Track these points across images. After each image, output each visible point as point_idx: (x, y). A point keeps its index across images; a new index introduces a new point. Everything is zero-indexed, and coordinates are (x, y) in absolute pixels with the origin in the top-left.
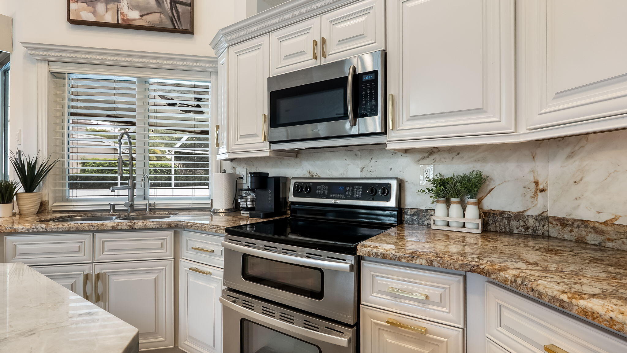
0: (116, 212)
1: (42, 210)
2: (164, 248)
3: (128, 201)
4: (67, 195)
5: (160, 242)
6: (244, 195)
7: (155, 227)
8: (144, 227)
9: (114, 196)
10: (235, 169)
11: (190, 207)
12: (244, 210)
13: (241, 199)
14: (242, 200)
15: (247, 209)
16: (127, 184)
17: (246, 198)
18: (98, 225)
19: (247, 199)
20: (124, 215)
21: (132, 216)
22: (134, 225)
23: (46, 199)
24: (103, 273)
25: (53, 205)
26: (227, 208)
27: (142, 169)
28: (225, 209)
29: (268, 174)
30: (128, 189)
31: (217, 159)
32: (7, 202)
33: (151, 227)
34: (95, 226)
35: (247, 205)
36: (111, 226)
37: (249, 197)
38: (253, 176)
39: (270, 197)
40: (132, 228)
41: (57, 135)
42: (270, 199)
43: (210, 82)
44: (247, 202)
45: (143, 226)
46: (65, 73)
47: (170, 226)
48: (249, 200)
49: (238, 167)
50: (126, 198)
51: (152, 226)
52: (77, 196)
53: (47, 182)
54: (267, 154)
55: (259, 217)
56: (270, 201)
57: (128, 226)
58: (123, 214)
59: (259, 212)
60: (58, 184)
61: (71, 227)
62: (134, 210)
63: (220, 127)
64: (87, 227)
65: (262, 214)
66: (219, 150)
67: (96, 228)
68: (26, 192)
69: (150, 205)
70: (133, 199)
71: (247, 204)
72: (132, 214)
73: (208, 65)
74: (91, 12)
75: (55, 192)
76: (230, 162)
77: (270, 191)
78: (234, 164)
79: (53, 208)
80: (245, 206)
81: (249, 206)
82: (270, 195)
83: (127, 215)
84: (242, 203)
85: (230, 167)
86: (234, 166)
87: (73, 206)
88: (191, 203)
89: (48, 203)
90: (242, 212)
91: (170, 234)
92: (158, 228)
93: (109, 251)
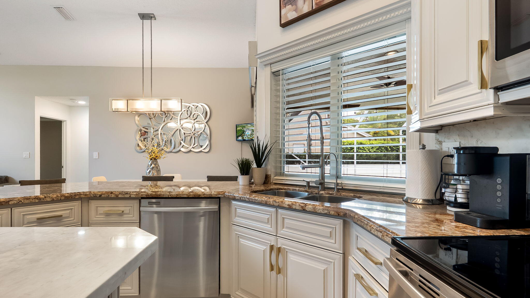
0: (311, 189)
1: (268, 182)
2: (333, 238)
3: (319, 179)
4: (283, 171)
5: (329, 230)
6: (452, 182)
7: (323, 212)
8: (313, 211)
9: (311, 173)
10: (442, 143)
11: (381, 190)
12: (452, 205)
13: (445, 188)
14: (448, 190)
15: (456, 204)
16: (318, 162)
17: (455, 187)
18: (279, 202)
19: (457, 189)
20: (315, 193)
21: (321, 194)
22: (305, 207)
23: (269, 173)
24: (283, 248)
25: (275, 178)
26: (425, 198)
27: (335, 148)
28: (424, 200)
29: (496, 149)
30: (320, 167)
31: (410, 131)
32: (246, 175)
33: (319, 211)
34: (277, 202)
35: (456, 198)
36: (288, 204)
37: (459, 187)
38: (462, 152)
39: (499, 191)
40: (304, 210)
41: (277, 122)
42: (499, 194)
43: (405, 34)
44: (457, 194)
45: (312, 209)
46: (280, 71)
47: (338, 214)
48: (460, 191)
49: (446, 140)
50: (317, 175)
51: (321, 210)
52: (288, 172)
53: (270, 159)
54: (490, 112)
55: (472, 223)
56: (499, 197)
57: (300, 207)
58: (314, 191)
59: (475, 214)
60: (278, 161)
61: (262, 200)
62: (324, 189)
63: (413, 86)
64: (272, 202)
65: (479, 220)
66: (412, 118)
67: (277, 204)
68: (258, 167)
69: (337, 184)
70: (324, 177)
71: (456, 195)
72: (321, 192)
73: (401, 12)
74: (294, 11)
75: (276, 168)
76: (434, 134)
77: (499, 180)
78: (440, 137)
79: (274, 181)
80: (453, 199)
81: (459, 200)
82: (499, 187)
83: (317, 193)
84: (449, 195)
85: (435, 141)
86: (440, 140)
87: (284, 180)
88: (382, 186)
89: (271, 176)
90: (448, 208)
91: (338, 223)
92: (326, 213)
93: (287, 228)
